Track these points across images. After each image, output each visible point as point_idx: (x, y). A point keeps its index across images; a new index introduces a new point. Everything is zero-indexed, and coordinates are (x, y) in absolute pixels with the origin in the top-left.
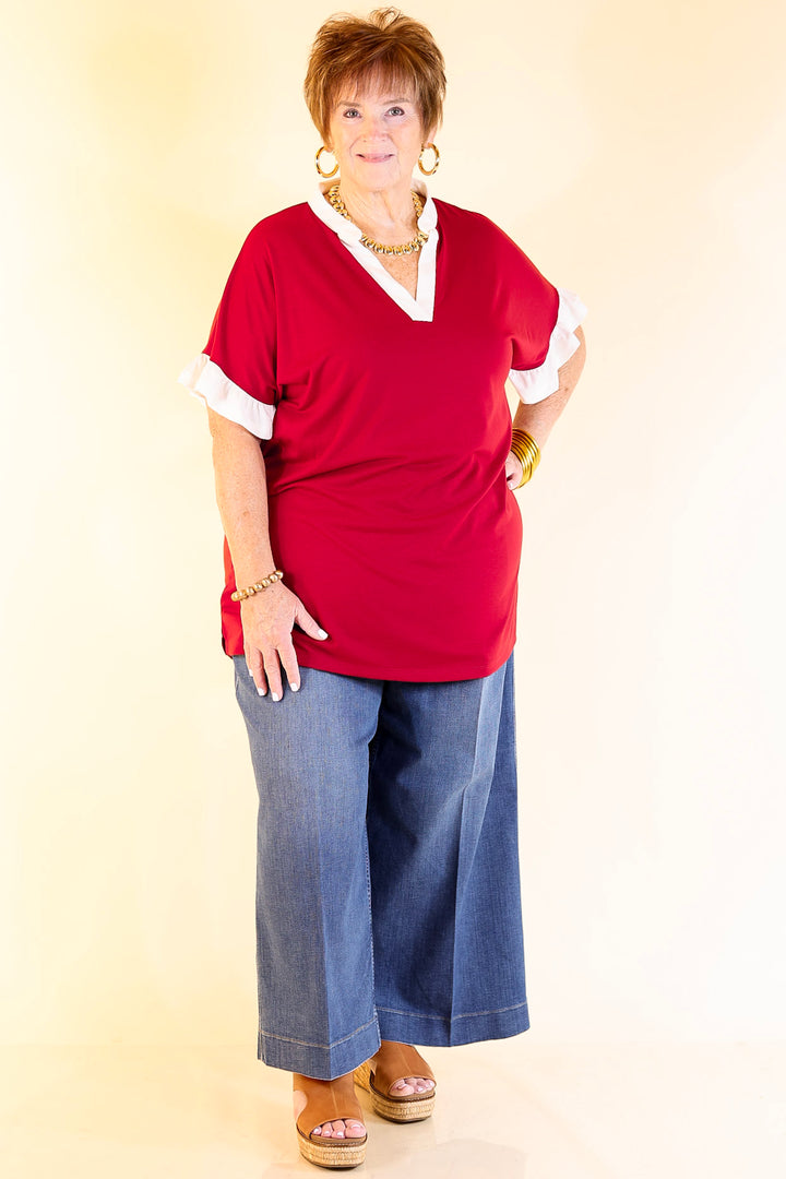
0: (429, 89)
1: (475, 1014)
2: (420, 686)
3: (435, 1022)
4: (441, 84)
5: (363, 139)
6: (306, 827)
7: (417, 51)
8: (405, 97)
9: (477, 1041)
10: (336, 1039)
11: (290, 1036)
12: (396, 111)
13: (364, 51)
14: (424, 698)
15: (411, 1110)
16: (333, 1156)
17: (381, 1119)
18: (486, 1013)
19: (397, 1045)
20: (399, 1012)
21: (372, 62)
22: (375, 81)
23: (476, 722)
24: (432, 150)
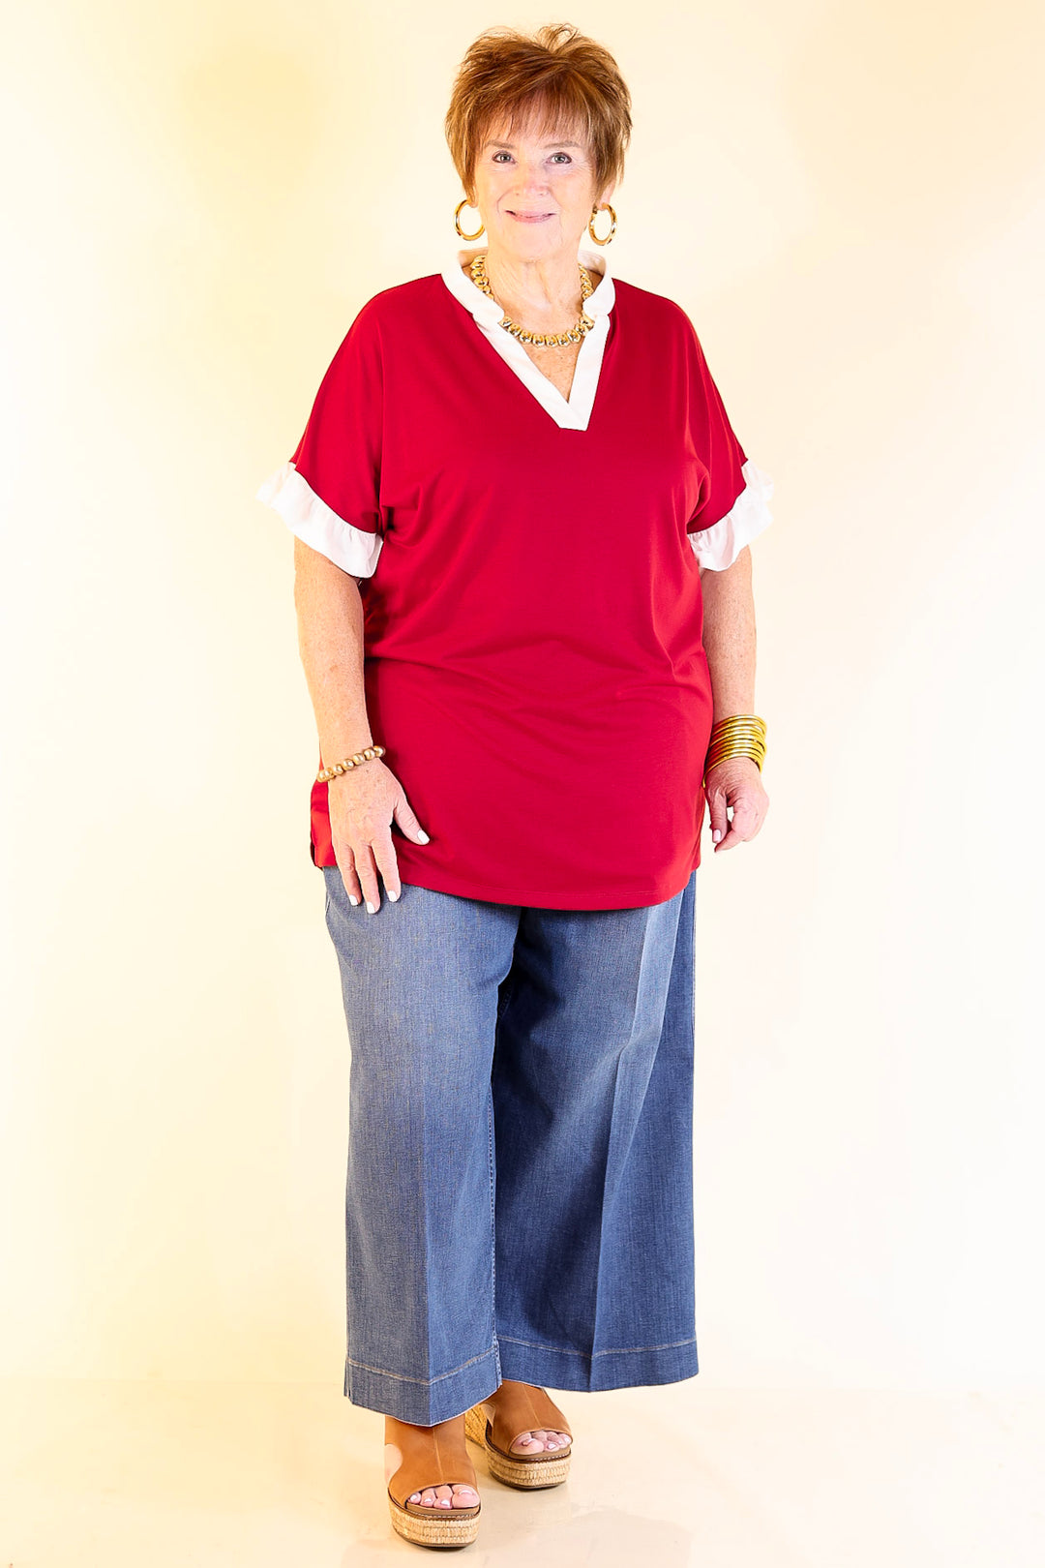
0: (606, 132)
1: (625, 1351)
2: (566, 915)
3: (571, 1359)
4: (623, 127)
5: (514, 192)
6: (408, 1093)
7: (594, 81)
8: (574, 139)
9: (626, 1386)
10: (439, 1373)
11: (381, 1367)
12: (561, 158)
13: (523, 77)
14: (572, 930)
15: (539, 1473)
16: (436, 1533)
17: (500, 1485)
18: (639, 1349)
19: (522, 1387)
20: (524, 1341)
21: (533, 92)
22: (535, 116)
23: (638, 964)
24: (607, 212)
